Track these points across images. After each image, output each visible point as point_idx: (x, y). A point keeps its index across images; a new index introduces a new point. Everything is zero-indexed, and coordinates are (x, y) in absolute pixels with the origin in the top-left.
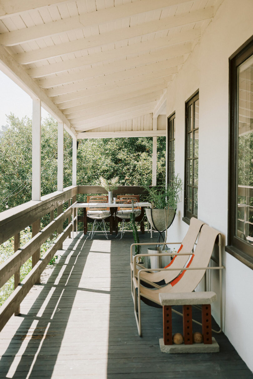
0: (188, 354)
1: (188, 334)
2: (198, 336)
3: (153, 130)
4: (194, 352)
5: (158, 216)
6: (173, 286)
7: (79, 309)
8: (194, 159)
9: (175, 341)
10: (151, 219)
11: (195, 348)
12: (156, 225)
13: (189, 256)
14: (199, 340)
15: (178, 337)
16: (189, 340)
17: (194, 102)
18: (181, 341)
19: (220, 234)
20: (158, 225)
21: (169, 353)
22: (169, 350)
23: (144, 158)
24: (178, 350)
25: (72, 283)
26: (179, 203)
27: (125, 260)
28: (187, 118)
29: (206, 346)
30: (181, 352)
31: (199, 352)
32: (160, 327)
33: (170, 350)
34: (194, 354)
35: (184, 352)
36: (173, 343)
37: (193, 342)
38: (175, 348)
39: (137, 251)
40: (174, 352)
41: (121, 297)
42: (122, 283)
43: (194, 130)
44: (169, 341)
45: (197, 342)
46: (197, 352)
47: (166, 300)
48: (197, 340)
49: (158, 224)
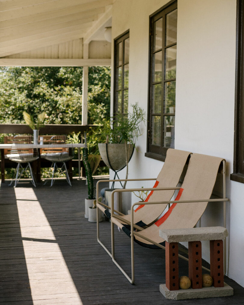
0: (198, 299)
1: (197, 276)
2: (207, 279)
3: (84, 57)
4: (205, 297)
5: (114, 152)
6: (158, 226)
7: (41, 259)
8: (165, 82)
9: (182, 285)
10: (106, 155)
11: (206, 292)
12: (112, 163)
13: (174, 190)
14: (208, 283)
15: (185, 281)
16: (197, 283)
17: (166, 15)
18: (189, 285)
19: (225, 160)
20: (115, 163)
21: (176, 299)
22: (176, 296)
23: (69, 93)
24: (187, 295)
25: (16, 232)
26: (140, 136)
27: (69, 207)
28: (152, 35)
29: (219, 289)
30: (190, 298)
31: (210, 296)
32: (150, 274)
33: (178, 296)
34: (205, 298)
35: (193, 298)
36: (180, 288)
37: (203, 286)
38: (184, 293)
39: (91, 193)
40: (182, 298)
41: (87, 245)
42: (79, 230)
43: (166, 47)
44: (175, 285)
45: (207, 285)
46: (208, 297)
47: (173, 236)
48: (206, 283)
49: (115, 161)
